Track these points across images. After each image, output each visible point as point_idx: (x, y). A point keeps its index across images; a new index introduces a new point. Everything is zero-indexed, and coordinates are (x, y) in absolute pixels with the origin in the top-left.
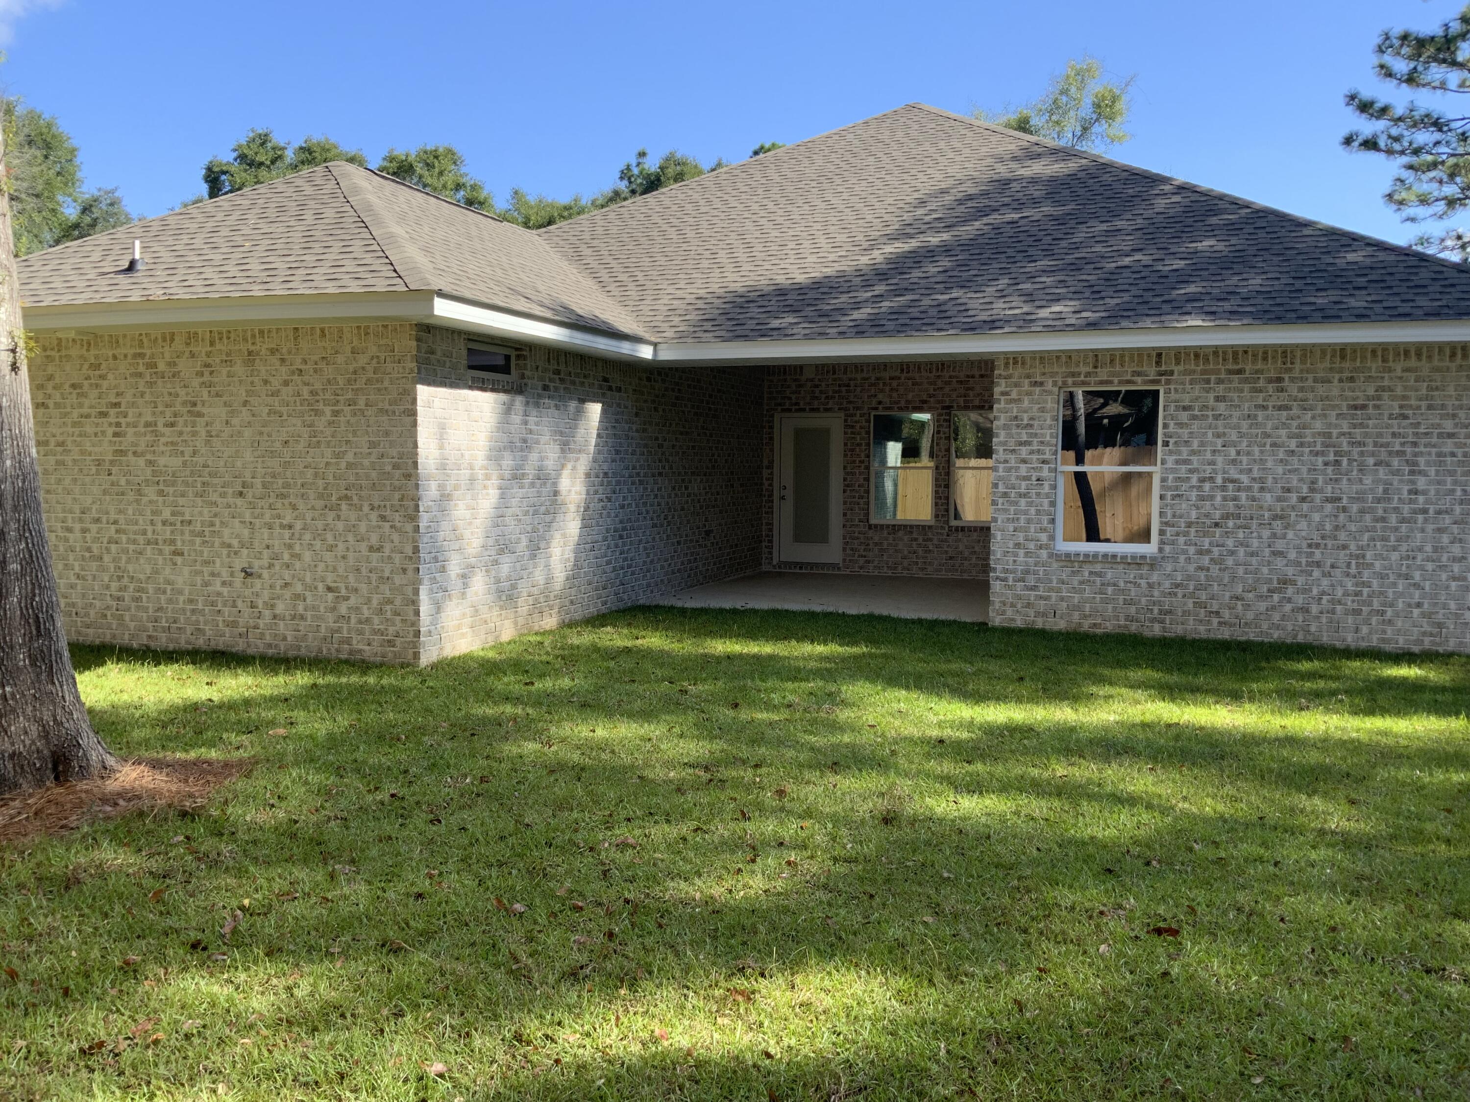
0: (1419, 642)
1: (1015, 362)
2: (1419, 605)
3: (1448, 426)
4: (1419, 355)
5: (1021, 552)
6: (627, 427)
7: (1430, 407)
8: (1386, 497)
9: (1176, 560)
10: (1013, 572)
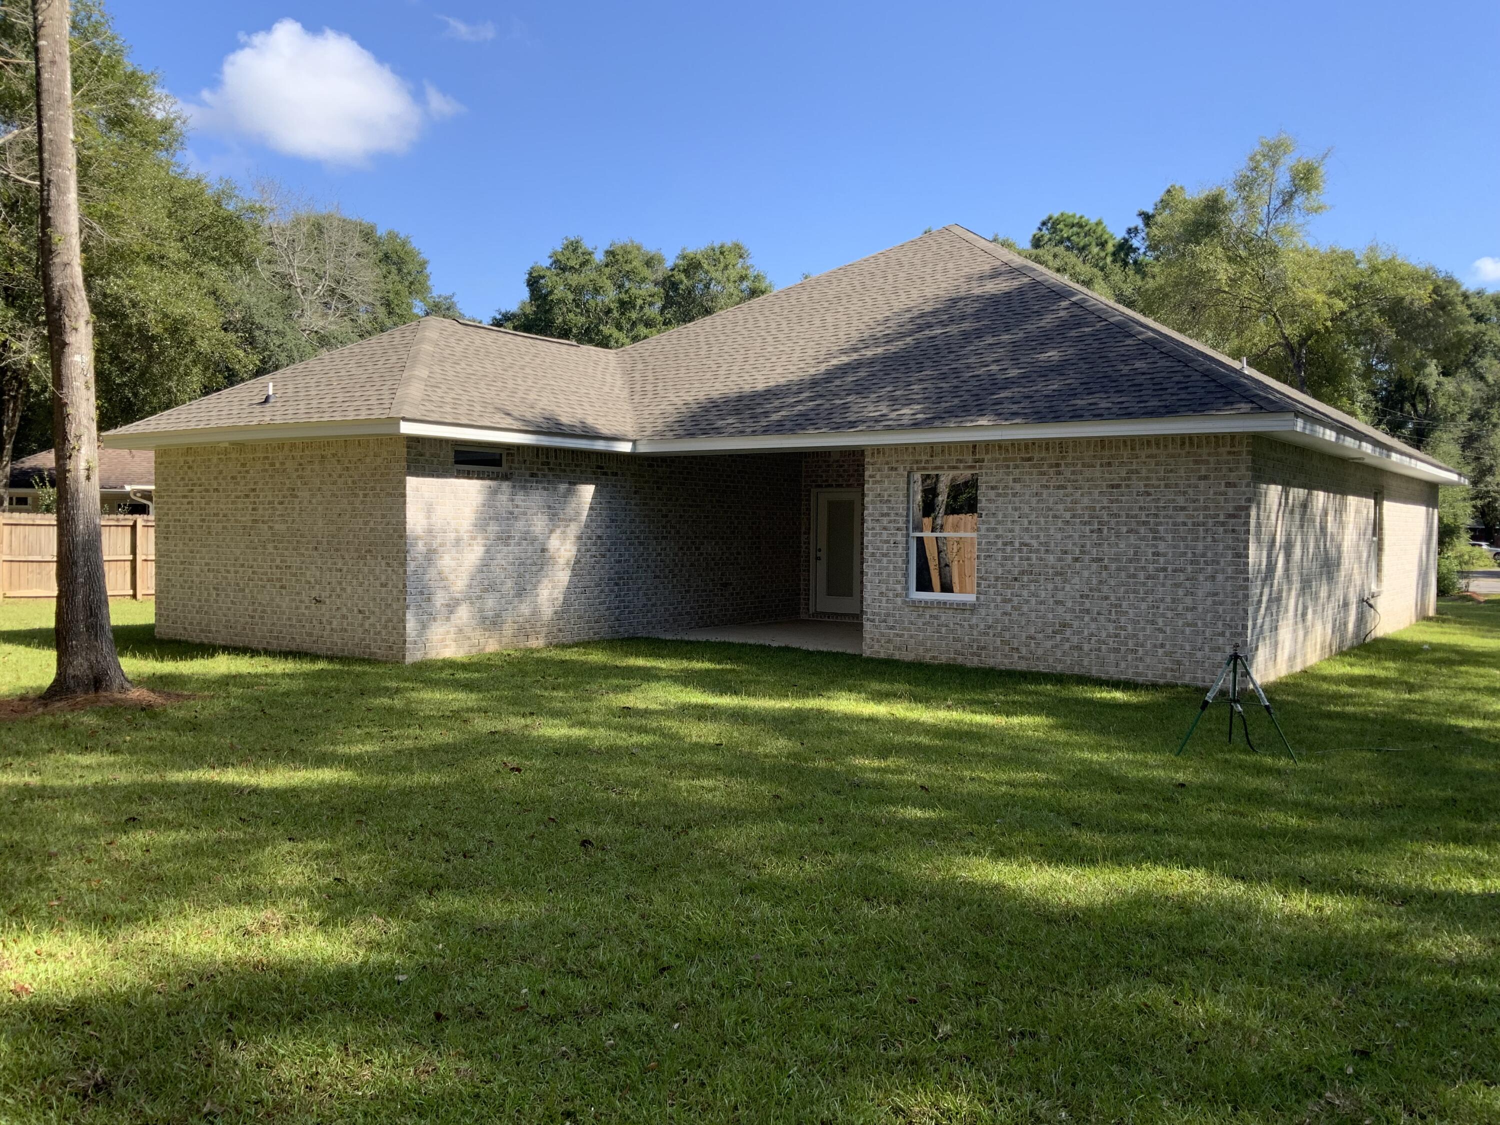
0: (1164, 676)
1: (879, 453)
2: (1162, 646)
3: (1181, 501)
4: (1158, 444)
5: (884, 599)
6: (624, 502)
7: (1166, 486)
8: (1135, 559)
9: (988, 607)
10: (879, 614)
